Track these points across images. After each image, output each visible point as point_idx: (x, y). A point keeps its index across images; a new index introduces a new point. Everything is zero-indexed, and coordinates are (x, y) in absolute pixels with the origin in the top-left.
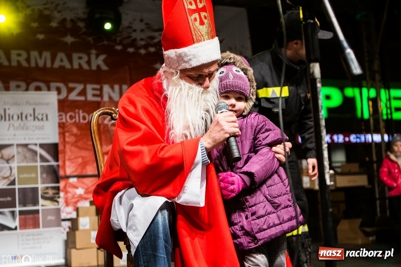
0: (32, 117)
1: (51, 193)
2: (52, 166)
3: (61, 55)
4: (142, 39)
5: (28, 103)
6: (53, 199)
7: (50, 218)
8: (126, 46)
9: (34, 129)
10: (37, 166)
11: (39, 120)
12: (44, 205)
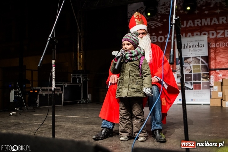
0: (198, 46)
1: (205, 76)
2: (206, 65)
3: (214, 19)
5: (196, 41)
6: (206, 78)
7: (205, 86)
9: (199, 51)
10: (200, 65)
11: (200, 47)
12: (203, 80)
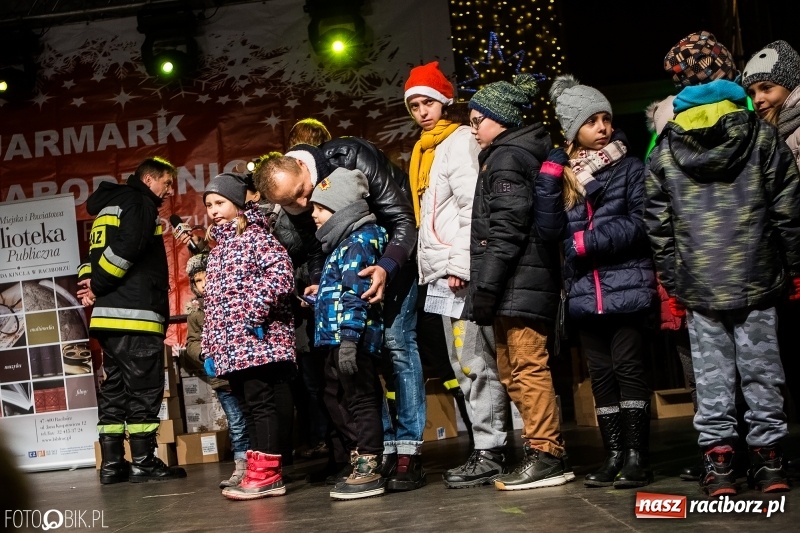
0: (42, 237)
1: (78, 352)
2: (76, 310)
3: (111, 128)
4: (243, 78)
5: (33, 217)
6: (80, 363)
7: (80, 392)
8: (215, 95)
9: (45, 255)
10: (54, 313)
11: (51, 241)
12: (69, 373)
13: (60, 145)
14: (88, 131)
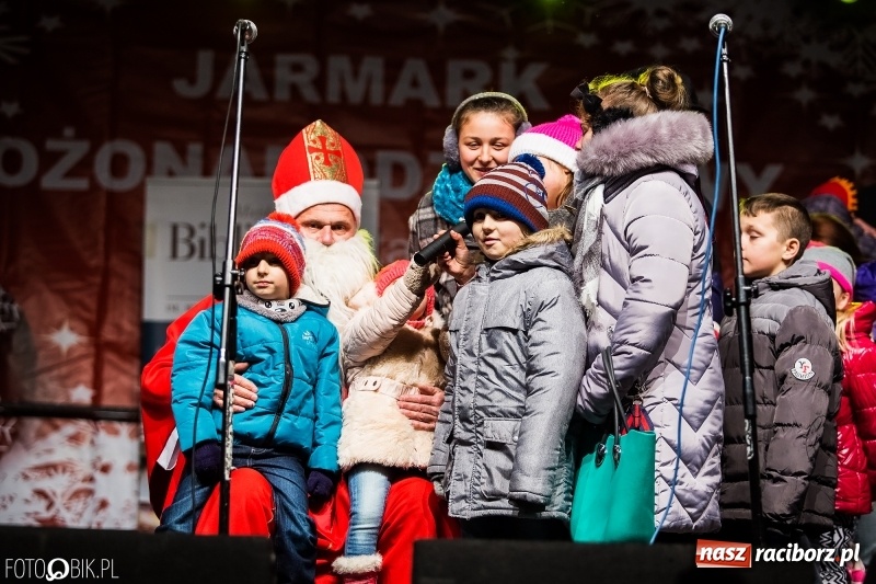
3: (416, 67)
4: (660, 13)
8: (609, 37)
13: (320, 83)
14: (373, 66)
